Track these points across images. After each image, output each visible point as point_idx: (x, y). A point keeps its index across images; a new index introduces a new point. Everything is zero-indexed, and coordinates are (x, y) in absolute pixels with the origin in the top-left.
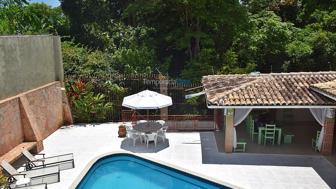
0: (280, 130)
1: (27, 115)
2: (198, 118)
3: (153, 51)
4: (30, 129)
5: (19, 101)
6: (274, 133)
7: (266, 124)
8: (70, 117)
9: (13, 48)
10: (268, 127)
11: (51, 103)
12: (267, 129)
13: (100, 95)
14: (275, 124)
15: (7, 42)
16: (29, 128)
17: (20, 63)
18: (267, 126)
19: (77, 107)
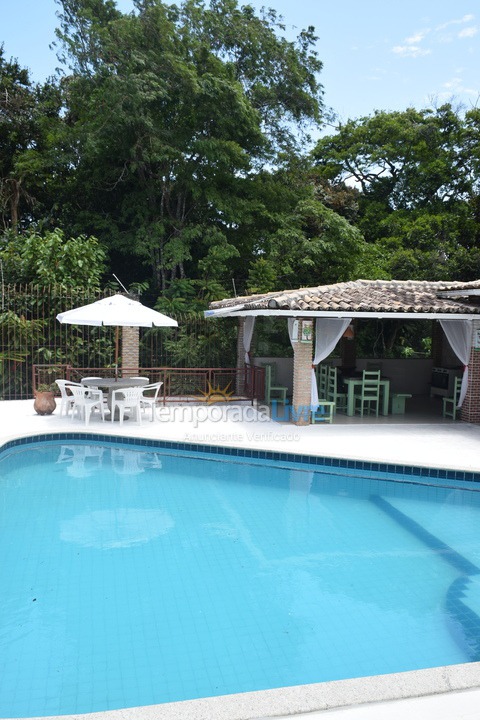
0: (387, 384)
2: (216, 375)
3: (101, 253)
6: (377, 389)
7: (365, 370)
14: (380, 371)
18: (366, 375)
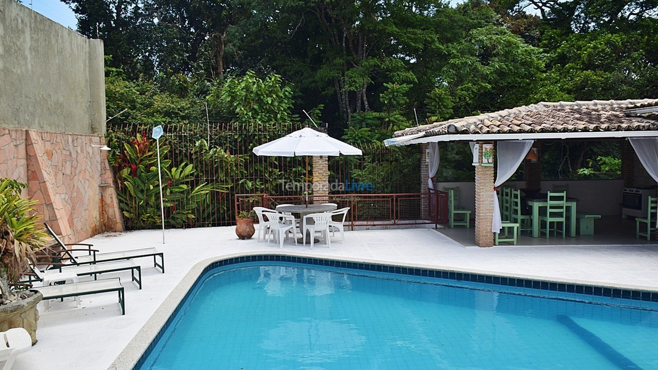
0: (574, 205)
1: (43, 172)
2: (400, 200)
3: (287, 90)
4: (47, 205)
5: (26, 139)
6: (564, 210)
7: (549, 192)
8: (115, 216)
9: (20, 28)
10: (552, 198)
11: (81, 174)
12: (550, 203)
13: (186, 165)
14: (565, 192)
15: (9, 9)
16: (45, 203)
17: (30, 64)
18: (550, 196)
19: (133, 194)
